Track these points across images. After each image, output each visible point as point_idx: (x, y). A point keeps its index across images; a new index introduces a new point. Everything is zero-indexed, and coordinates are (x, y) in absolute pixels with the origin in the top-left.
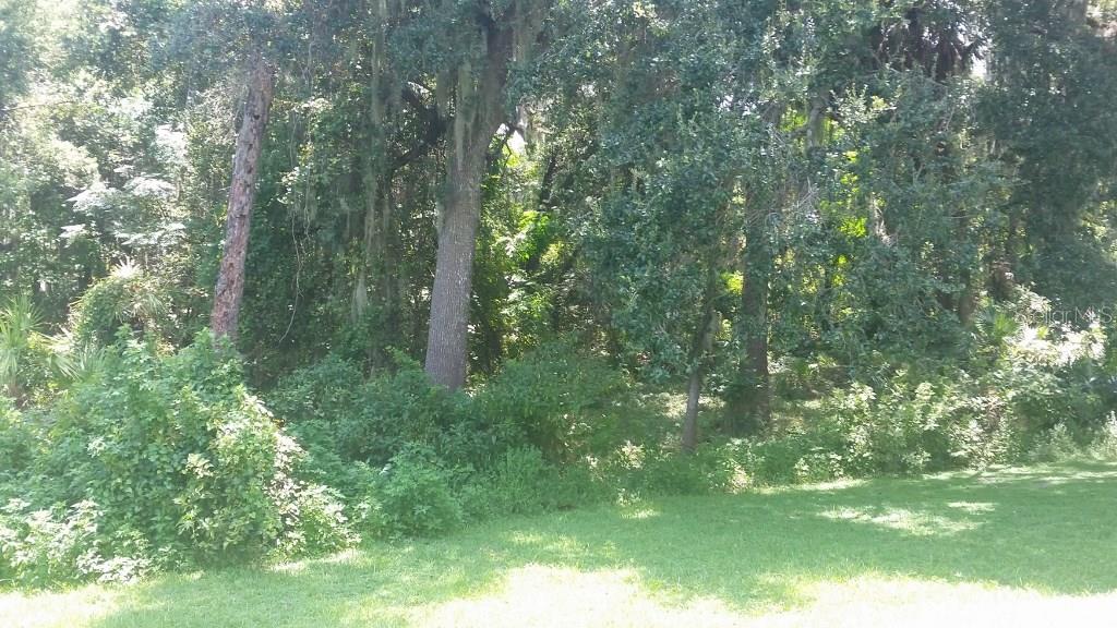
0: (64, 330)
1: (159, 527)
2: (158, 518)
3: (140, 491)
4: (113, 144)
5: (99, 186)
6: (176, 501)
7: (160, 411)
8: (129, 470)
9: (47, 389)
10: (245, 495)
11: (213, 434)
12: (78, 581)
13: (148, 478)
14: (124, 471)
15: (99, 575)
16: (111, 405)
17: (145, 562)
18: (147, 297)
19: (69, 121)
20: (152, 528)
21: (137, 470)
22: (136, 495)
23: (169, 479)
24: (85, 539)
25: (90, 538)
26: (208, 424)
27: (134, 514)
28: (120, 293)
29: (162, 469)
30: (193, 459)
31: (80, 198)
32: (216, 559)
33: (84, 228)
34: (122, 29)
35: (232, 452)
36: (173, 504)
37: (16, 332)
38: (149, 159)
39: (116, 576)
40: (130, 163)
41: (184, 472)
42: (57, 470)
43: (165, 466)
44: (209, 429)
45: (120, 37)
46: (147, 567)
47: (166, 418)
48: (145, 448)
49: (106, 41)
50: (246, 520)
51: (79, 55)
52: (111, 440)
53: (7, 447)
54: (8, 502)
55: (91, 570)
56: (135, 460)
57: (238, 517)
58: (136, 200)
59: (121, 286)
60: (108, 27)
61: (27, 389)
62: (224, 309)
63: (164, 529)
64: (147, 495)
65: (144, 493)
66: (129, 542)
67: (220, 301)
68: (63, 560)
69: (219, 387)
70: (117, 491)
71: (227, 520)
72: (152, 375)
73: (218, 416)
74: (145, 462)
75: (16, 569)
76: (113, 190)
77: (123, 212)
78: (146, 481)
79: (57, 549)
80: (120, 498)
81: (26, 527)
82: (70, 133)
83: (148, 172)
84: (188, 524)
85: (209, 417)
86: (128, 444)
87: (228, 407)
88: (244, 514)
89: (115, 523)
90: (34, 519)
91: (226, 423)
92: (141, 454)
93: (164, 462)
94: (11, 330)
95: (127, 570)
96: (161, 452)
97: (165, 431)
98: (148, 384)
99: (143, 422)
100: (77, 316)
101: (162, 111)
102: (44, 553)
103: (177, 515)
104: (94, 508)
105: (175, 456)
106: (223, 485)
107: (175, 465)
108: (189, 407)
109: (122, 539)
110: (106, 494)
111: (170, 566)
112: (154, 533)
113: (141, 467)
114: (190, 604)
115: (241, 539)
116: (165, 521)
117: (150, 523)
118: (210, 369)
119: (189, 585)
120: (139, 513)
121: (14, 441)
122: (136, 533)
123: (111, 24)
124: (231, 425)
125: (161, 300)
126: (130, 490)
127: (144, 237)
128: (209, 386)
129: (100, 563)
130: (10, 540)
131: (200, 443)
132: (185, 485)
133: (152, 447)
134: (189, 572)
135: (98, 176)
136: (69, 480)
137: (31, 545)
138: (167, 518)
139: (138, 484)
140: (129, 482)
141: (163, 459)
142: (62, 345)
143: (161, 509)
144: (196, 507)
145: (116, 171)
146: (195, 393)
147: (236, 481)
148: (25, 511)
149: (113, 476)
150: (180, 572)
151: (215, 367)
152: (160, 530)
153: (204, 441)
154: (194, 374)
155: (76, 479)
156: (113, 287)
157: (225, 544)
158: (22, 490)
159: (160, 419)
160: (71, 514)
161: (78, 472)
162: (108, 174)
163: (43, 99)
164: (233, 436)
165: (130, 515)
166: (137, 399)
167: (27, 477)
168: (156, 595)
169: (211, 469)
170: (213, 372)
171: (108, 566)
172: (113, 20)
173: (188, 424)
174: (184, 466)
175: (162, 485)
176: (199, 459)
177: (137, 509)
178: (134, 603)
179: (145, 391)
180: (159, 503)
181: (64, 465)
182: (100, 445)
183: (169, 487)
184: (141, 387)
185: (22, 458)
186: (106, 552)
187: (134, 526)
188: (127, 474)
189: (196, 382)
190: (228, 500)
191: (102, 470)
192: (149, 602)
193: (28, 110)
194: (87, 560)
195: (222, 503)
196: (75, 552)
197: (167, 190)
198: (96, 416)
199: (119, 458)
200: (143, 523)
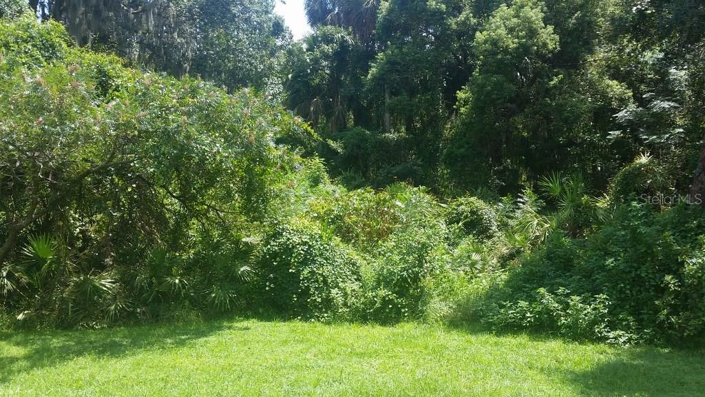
0: (605, 194)
1: (645, 317)
2: (645, 311)
3: (634, 292)
4: (642, 80)
5: (632, 107)
6: (657, 302)
7: (649, 246)
8: (629, 280)
9: (591, 228)
10: (700, 305)
11: (682, 264)
12: (595, 340)
13: (641, 286)
14: (626, 280)
15: (608, 338)
16: (621, 240)
17: (635, 336)
18: (656, 176)
19: (617, 68)
20: (641, 317)
21: (633, 281)
22: (632, 295)
23: (653, 288)
24: (600, 316)
25: (603, 316)
26: (679, 257)
27: (631, 307)
28: (640, 173)
29: (649, 282)
30: (668, 278)
31: (620, 114)
32: (679, 342)
33: (622, 133)
34: (646, 9)
35: (693, 276)
36: (654, 304)
37: (575, 193)
38: (664, 88)
39: (617, 341)
40: (652, 91)
41: (662, 286)
42: (588, 275)
43: (651, 280)
44: (679, 260)
45: (645, 14)
46: (636, 339)
47: (653, 251)
48: (639, 268)
49: (636, 18)
50: (699, 321)
51: (620, 28)
52: (619, 260)
53: (561, 258)
54: (559, 289)
55: (603, 335)
56: (633, 275)
57: (694, 318)
58: (655, 115)
59: (639, 168)
60: (637, 8)
61: (580, 228)
62: (700, 186)
63: (648, 319)
64: (639, 296)
65: (637, 295)
66: (626, 323)
67: (698, 180)
68: (587, 326)
69: (689, 235)
70: (621, 291)
71: (687, 320)
72: (645, 224)
73: (686, 253)
74: (639, 276)
75: (560, 327)
76: (641, 109)
77: (646, 122)
78: (639, 288)
79: (584, 319)
80: (623, 296)
81: (568, 304)
82: (616, 76)
83: (664, 96)
84: (662, 317)
85: (680, 253)
86: (629, 264)
87: (693, 249)
88: (699, 317)
89: (619, 310)
90: (572, 300)
91: (691, 258)
92: (636, 271)
93: (650, 278)
94: (572, 192)
95: (623, 339)
96: (649, 271)
97: (652, 259)
98: (643, 229)
99: (638, 252)
100: (612, 186)
101: (671, 58)
102: (577, 320)
103: (657, 311)
104: (607, 299)
105: (657, 275)
106: (687, 296)
107: (657, 280)
108: (667, 246)
109: (623, 320)
110: (614, 292)
111: (650, 342)
112: (642, 320)
113: (636, 279)
114: (659, 366)
115: (696, 332)
116: (650, 314)
117: (640, 314)
118: (685, 223)
119: (661, 355)
120: (633, 307)
121: (565, 255)
122: (631, 318)
123: (639, 7)
124: (694, 260)
125: (665, 178)
126: (628, 292)
127: (658, 138)
128: (683, 234)
129: (608, 332)
130: (558, 310)
131: (674, 269)
132: (663, 294)
133: (643, 268)
134: (662, 348)
135: (632, 100)
136: (594, 281)
137: (570, 315)
138: (650, 312)
139: (634, 289)
140: (628, 287)
141: (650, 276)
142: (603, 203)
143: (647, 306)
144: (668, 308)
145: (644, 96)
146: (672, 237)
147: (695, 296)
148: (568, 295)
149: (619, 282)
150: (656, 346)
151: (687, 222)
152: (646, 318)
153: (676, 268)
154: (674, 226)
155: (598, 281)
156: (635, 169)
157: (685, 334)
158: (567, 283)
159: (649, 252)
160: (594, 301)
161: (599, 277)
162: (638, 99)
163: (601, 55)
164: (695, 267)
165: (628, 307)
166: (636, 237)
167: (571, 276)
168: (639, 356)
169: (679, 286)
170: (686, 225)
171: (611, 335)
172: (641, 4)
173: (667, 256)
174: (662, 282)
175: (649, 292)
176: (672, 278)
177: (632, 304)
178: (625, 358)
179: (640, 233)
180: (646, 302)
181: (592, 272)
182: (612, 263)
183: (652, 294)
184: (638, 230)
185: (570, 266)
186: (612, 326)
187: (630, 314)
188: (627, 282)
189: (675, 231)
190: (689, 307)
191: (613, 277)
192: (634, 360)
193: (593, 63)
194: (600, 329)
195: (685, 308)
196: (594, 323)
197: (675, 107)
198: (612, 246)
199: (623, 272)
200: (636, 312)
